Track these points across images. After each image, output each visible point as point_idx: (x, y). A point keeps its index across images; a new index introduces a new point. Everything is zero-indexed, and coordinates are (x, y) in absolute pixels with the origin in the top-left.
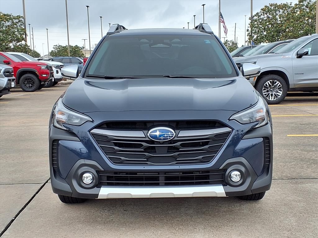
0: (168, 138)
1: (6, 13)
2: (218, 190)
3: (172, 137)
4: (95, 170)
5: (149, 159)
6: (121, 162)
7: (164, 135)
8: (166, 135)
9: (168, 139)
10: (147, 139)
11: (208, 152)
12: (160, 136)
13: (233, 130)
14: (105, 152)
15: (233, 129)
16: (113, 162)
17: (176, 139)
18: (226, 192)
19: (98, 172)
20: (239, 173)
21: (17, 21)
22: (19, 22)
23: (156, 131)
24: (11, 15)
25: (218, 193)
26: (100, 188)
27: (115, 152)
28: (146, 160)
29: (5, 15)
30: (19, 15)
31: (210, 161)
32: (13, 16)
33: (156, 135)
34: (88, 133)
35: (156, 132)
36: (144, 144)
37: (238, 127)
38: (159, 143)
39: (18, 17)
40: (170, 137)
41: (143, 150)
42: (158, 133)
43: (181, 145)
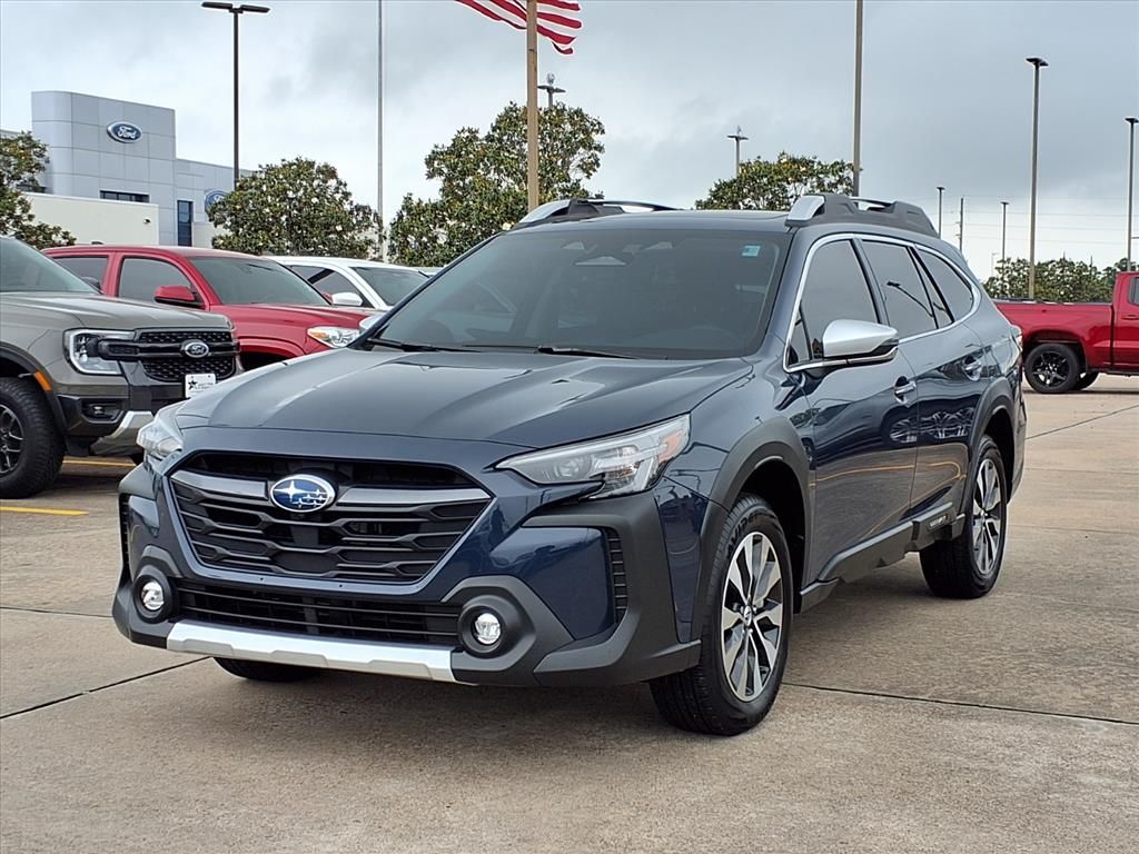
0: (315, 503)
1: (798, 156)
2: (435, 662)
3: (323, 502)
4: (165, 574)
5: (276, 558)
6: (219, 561)
7: (306, 495)
8: (309, 497)
9: (312, 507)
10: (269, 504)
11: (415, 552)
12: (296, 497)
13: (492, 498)
14: (189, 531)
15: (493, 496)
16: (203, 559)
17: (334, 508)
18: (455, 667)
19: (172, 580)
20: (496, 621)
21: (832, 179)
22: (840, 181)
23: (287, 485)
24: (813, 162)
25: (435, 669)
26: (174, 622)
27: (206, 534)
28: (267, 559)
29: (794, 161)
30: (839, 161)
31: (418, 577)
32: (819, 163)
33: (288, 495)
34: (165, 478)
35: (288, 487)
36: (263, 515)
37: (506, 490)
38: (296, 517)
39: (838, 167)
40: (318, 501)
41: (260, 532)
42: (291, 491)
43: (347, 526)
